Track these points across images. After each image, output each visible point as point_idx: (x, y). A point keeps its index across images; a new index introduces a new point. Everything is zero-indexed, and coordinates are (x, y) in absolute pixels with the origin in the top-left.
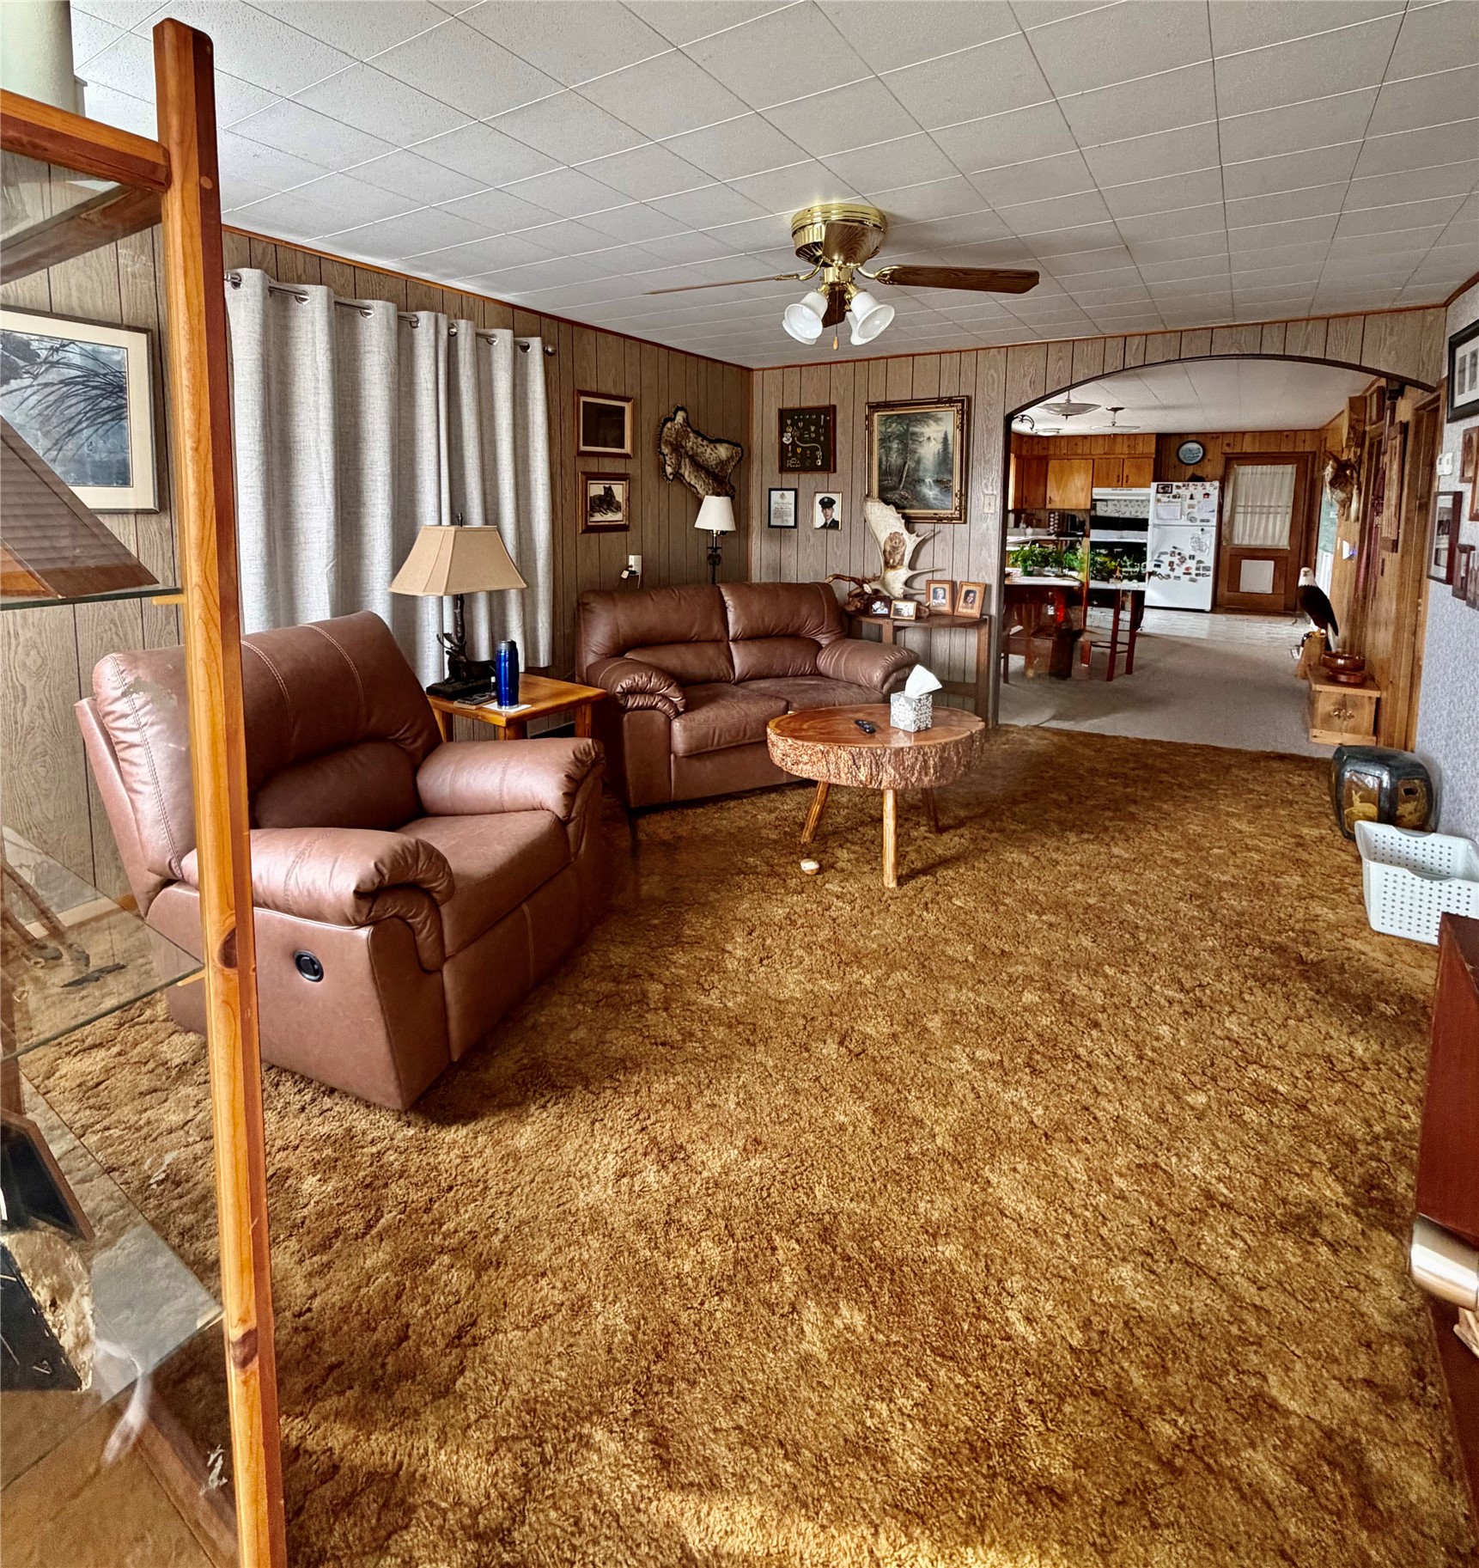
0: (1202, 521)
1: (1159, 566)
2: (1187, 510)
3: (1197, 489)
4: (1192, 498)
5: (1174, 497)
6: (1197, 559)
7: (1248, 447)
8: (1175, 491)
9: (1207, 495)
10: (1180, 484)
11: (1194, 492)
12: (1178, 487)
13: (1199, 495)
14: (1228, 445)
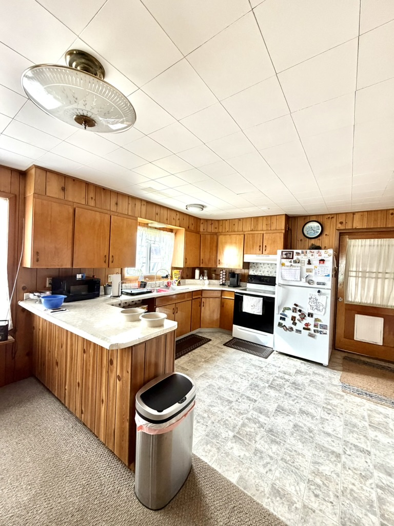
0: (318, 284)
1: (284, 319)
2: (306, 274)
3: (315, 256)
4: (309, 263)
5: (295, 262)
6: (315, 316)
7: (357, 224)
8: (295, 257)
9: (322, 261)
10: (300, 251)
11: (311, 258)
12: (298, 254)
13: (315, 262)
14: (341, 223)
